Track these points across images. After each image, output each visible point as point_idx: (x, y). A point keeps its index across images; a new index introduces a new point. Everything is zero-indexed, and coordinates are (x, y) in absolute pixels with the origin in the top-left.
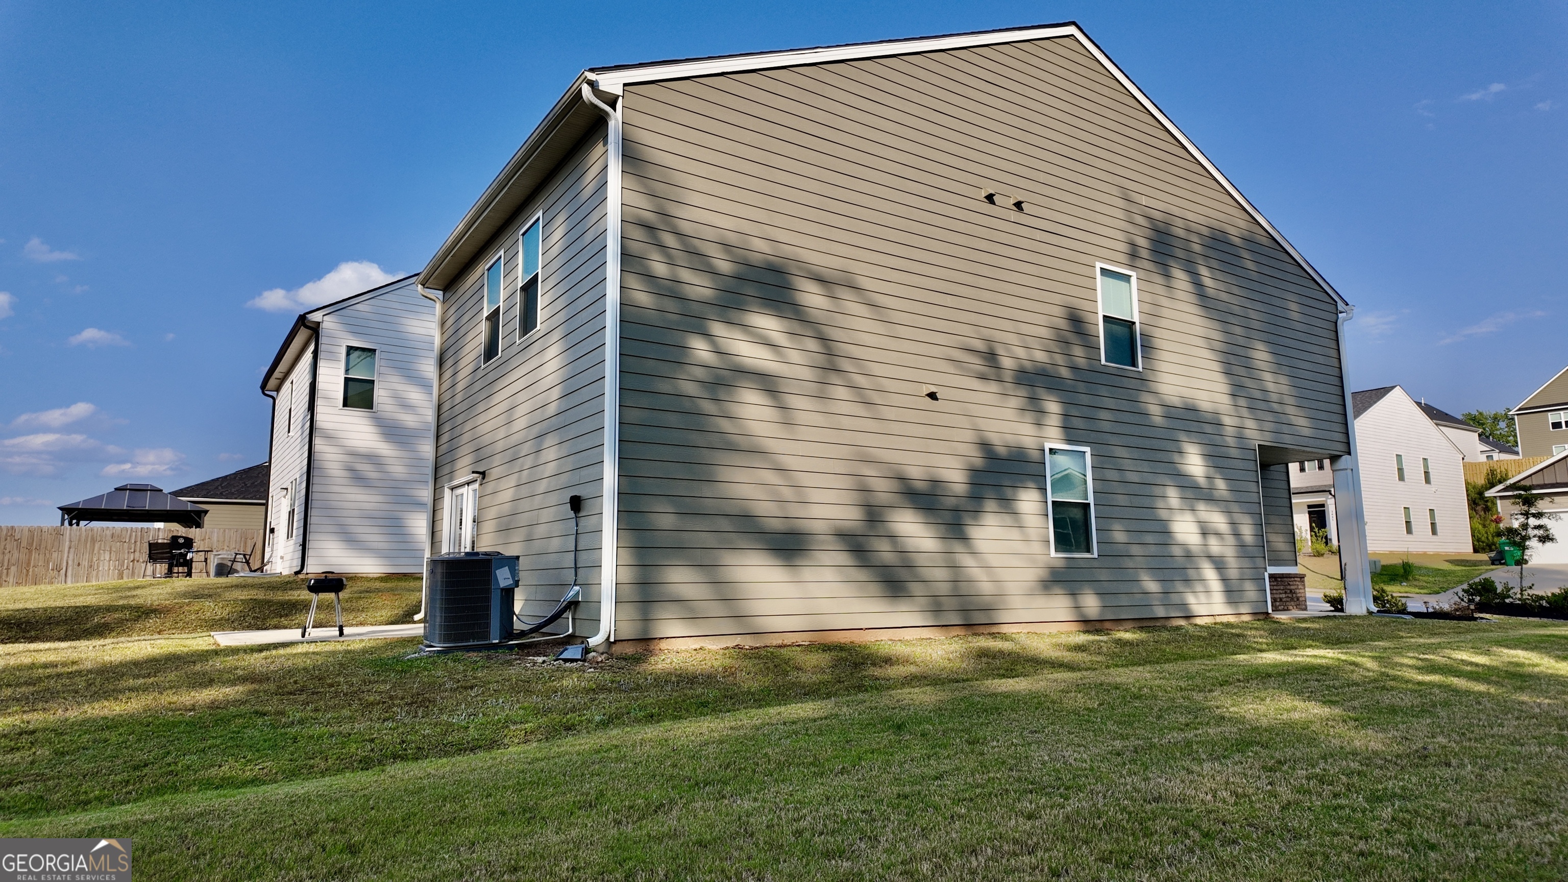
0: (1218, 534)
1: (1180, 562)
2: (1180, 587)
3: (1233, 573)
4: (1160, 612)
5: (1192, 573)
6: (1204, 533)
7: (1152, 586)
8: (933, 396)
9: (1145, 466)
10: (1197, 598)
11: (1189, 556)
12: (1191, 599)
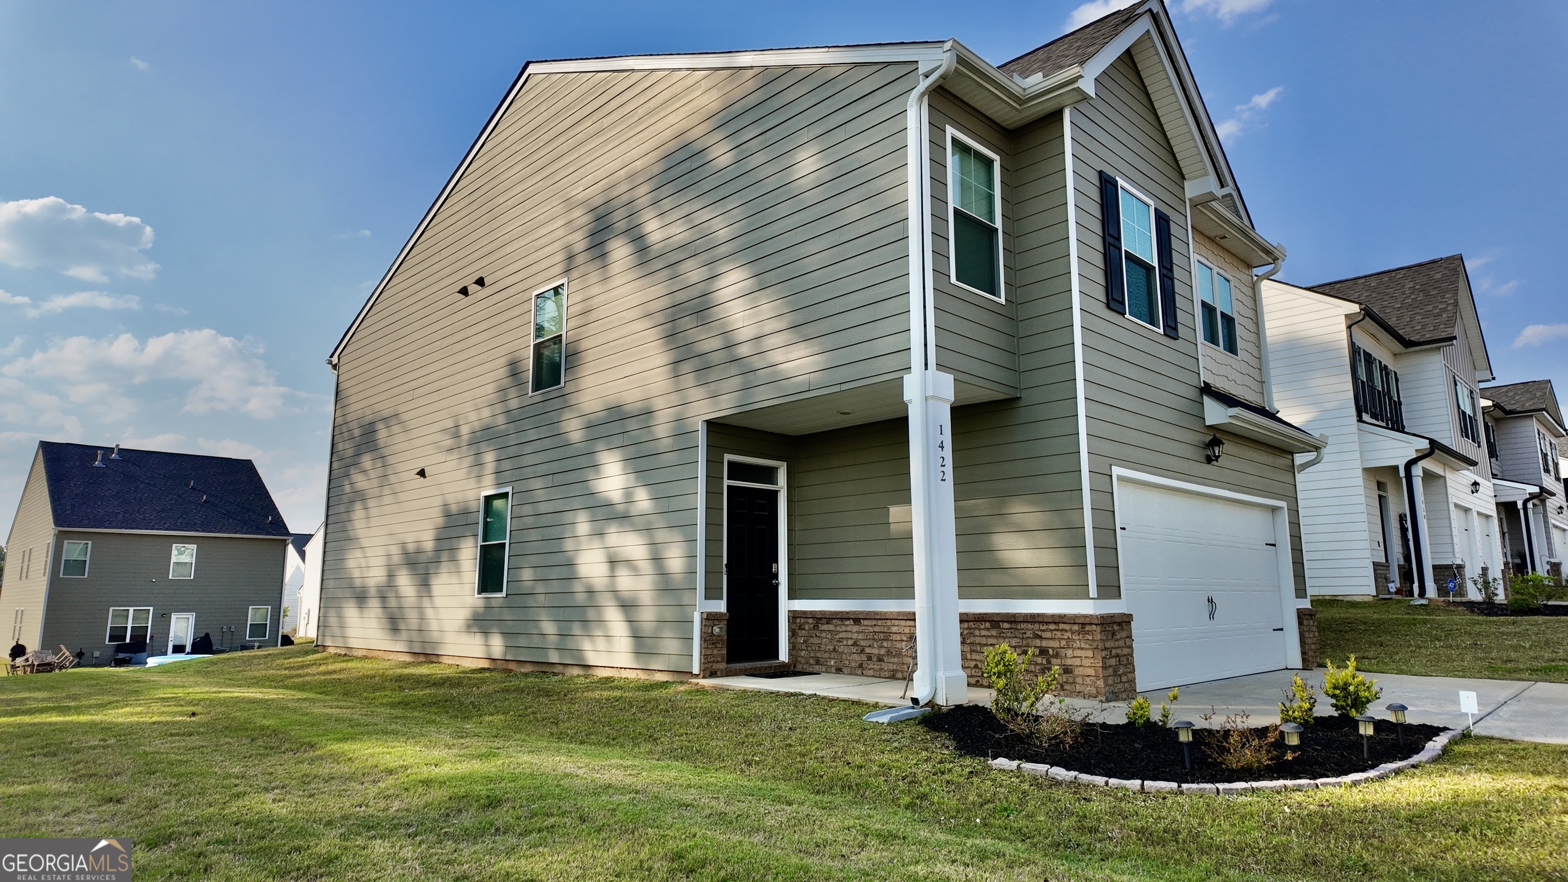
0: (628, 562)
1: (581, 598)
2: (577, 629)
3: (647, 616)
4: (554, 657)
5: (591, 614)
6: (613, 562)
7: (549, 628)
8: (422, 473)
9: (556, 493)
10: (593, 643)
11: (591, 592)
12: (586, 645)
